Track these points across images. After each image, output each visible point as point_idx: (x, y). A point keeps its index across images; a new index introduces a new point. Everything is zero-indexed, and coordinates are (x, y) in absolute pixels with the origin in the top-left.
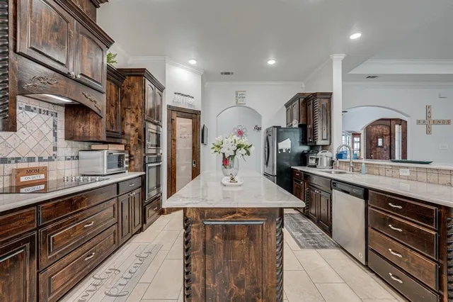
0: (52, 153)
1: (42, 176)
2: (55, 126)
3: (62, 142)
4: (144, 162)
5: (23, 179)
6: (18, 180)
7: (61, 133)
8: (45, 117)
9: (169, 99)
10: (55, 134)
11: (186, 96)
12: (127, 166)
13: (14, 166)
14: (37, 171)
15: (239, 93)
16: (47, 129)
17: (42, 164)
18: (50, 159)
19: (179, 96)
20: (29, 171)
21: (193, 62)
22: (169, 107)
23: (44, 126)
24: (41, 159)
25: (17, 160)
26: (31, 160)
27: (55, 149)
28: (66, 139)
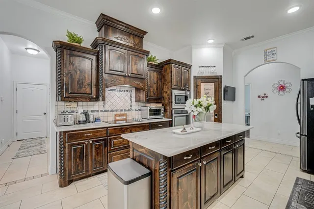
0: (129, 108)
1: (125, 117)
2: (131, 96)
3: (134, 103)
4: (172, 113)
5: (117, 118)
6: (115, 118)
7: (134, 99)
8: (127, 93)
9: (195, 72)
10: (131, 100)
11: (208, 67)
12: (163, 115)
13: (115, 113)
14: (123, 115)
15: (268, 51)
16: (128, 98)
17: (125, 112)
18: (129, 110)
19: (203, 68)
20: (120, 115)
21: (211, 41)
22: (195, 77)
23: (126, 97)
24: (125, 110)
25: (116, 110)
26: (122, 110)
27: (131, 106)
28: (136, 102)
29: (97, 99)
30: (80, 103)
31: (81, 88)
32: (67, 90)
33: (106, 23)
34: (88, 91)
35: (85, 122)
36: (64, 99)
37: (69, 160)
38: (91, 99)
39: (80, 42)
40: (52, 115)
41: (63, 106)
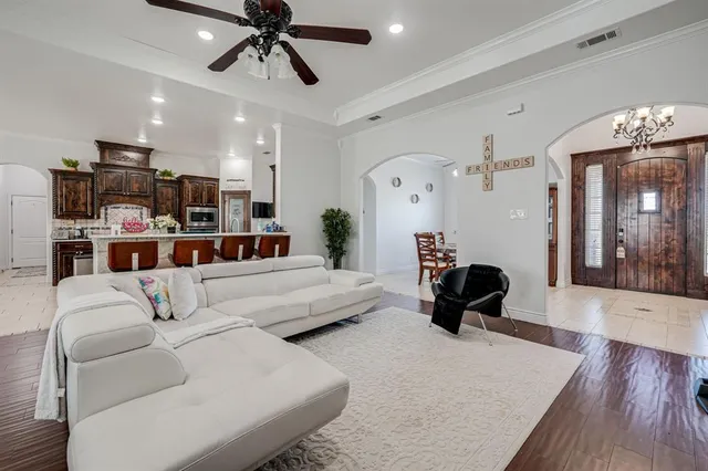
8: (135, 210)
9: (224, 187)
11: (237, 181)
19: (231, 182)
22: (223, 192)
23: (135, 214)
29: (92, 217)
30: (78, 221)
31: (75, 207)
32: (61, 209)
33: (103, 146)
34: (83, 209)
35: (79, 237)
36: (58, 217)
37: (61, 265)
38: (87, 217)
39: (75, 164)
40: (49, 231)
41: (59, 223)
